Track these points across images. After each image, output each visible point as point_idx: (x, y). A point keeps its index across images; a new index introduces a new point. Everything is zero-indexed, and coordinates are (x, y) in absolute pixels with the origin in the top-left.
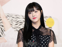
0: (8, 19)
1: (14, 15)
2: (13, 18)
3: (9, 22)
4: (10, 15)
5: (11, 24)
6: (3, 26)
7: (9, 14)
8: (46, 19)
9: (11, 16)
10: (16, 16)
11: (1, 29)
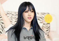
0: (8, 17)
1: (14, 13)
2: (13, 15)
3: (9, 19)
4: (10, 12)
5: (11, 21)
6: (3, 23)
7: (8, 11)
8: (44, 16)
9: (11, 14)
10: (16, 13)
11: (2, 26)
